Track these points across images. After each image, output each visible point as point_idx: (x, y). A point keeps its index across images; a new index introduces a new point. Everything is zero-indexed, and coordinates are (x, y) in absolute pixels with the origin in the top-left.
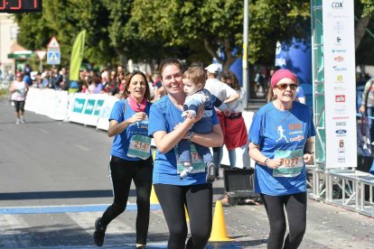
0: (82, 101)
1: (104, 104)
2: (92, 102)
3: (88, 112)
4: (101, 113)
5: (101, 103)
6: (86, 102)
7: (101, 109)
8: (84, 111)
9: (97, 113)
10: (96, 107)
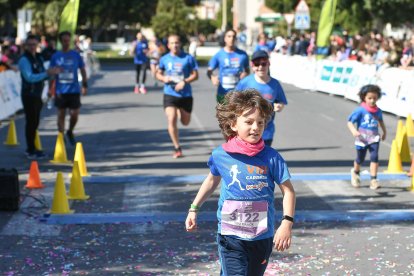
0: (330, 69)
1: (353, 72)
2: (340, 70)
3: (336, 80)
4: (349, 81)
5: (349, 70)
6: (334, 70)
7: (349, 76)
8: (331, 79)
9: (345, 81)
10: (344, 75)
